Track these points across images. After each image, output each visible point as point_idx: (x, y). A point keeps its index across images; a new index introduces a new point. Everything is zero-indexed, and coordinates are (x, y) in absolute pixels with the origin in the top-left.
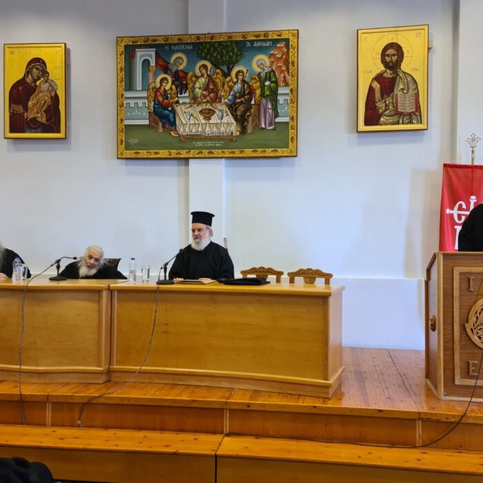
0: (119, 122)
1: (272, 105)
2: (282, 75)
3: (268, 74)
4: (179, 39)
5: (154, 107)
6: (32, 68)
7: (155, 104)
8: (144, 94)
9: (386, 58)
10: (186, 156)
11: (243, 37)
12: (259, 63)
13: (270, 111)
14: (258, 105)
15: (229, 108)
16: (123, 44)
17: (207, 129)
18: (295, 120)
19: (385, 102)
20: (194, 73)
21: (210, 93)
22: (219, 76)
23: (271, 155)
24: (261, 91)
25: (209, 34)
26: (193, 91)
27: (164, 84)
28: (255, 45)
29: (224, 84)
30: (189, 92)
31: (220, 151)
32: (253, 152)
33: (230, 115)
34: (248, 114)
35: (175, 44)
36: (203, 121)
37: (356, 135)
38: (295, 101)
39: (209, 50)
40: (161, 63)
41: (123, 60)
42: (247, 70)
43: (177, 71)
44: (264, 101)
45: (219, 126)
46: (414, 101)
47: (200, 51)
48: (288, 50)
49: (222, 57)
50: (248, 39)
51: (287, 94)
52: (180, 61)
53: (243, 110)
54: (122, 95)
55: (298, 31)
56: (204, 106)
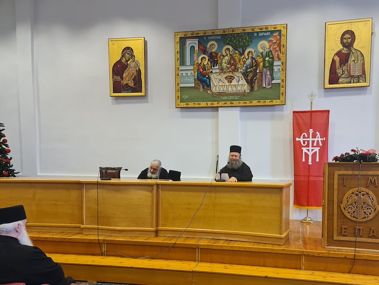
0: (177, 85)
1: (270, 72)
2: (277, 53)
3: (268, 53)
4: (212, 32)
5: (198, 76)
6: (125, 53)
7: (198, 73)
8: (192, 68)
9: (344, 40)
10: (217, 105)
11: (252, 30)
12: (262, 46)
13: (269, 76)
14: (261, 73)
15: (243, 75)
16: (178, 37)
17: (230, 89)
18: (285, 82)
19: (342, 69)
21: (231, 66)
22: (237, 55)
23: (269, 104)
24: (263, 63)
25: (231, 28)
26: (221, 65)
27: (203, 61)
28: (260, 35)
31: (237, 102)
32: (258, 102)
33: (244, 79)
34: (255, 78)
35: (210, 36)
36: (227, 84)
37: (323, 90)
38: (284, 70)
39: (231, 38)
40: (201, 48)
41: (179, 47)
42: (255, 51)
43: (211, 53)
44: (265, 70)
45: (237, 86)
46: (361, 68)
47: (225, 40)
48: (281, 37)
49: (239, 43)
50: (255, 31)
51: (280, 65)
52: (213, 46)
53: (251, 77)
54: (178, 68)
55: (287, 24)
56: (228, 74)
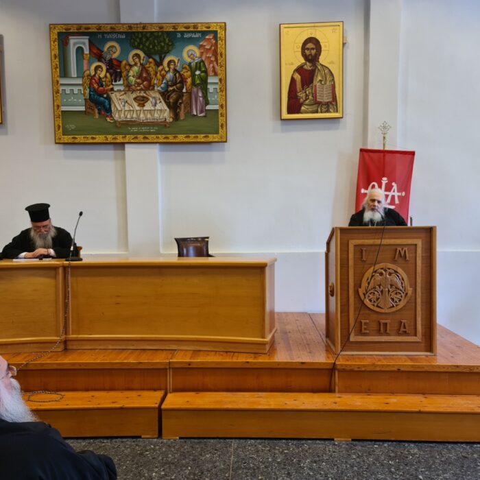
0: (56, 108)
1: (203, 93)
2: (211, 65)
3: (198, 65)
4: (112, 28)
5: (90, 95)
7: (90, 91)
8: (80, 81)
9: (306, 51)
10: (122, 141)
11: (174, 27)
12: (190, 53)
13: (201, 99)
14: (189, 93)
15: (162, 96)
16: (56, 31)
17: (142, 116)
18: (225, 108)
19: (306, 92)
20: (128, 61)
21: (143, 81)
22: (152, 65)
23: (203, 140)
24: (192, 80)
25: (141, 24)
26: (127, 79)
27: (99, 72)
28: (186, 36)
29: (156, 73)
30: (124, 80)
31: (155, 136)
32: (186, 137)
33: (163, 102)
34: (180, 101)
35: (106, 33)
36: (138, 108)
37: (280, 122)
38: (224, 89)
39: (141, 39)
40: (95, 51)
41: (57, 47)
42: (179, 60)
43: (111, 60)
44: (195, 89)
45: (153, 112)
46: (331, 91)
47: (132, 41)
48: (217, 41)
49: (154, 47)
50: (179, 30)
51: (217, 83)
52: (113, 49)
53: (175, 98)
54: (58, 82)
55: (225, 23)
56: (138, 94)
